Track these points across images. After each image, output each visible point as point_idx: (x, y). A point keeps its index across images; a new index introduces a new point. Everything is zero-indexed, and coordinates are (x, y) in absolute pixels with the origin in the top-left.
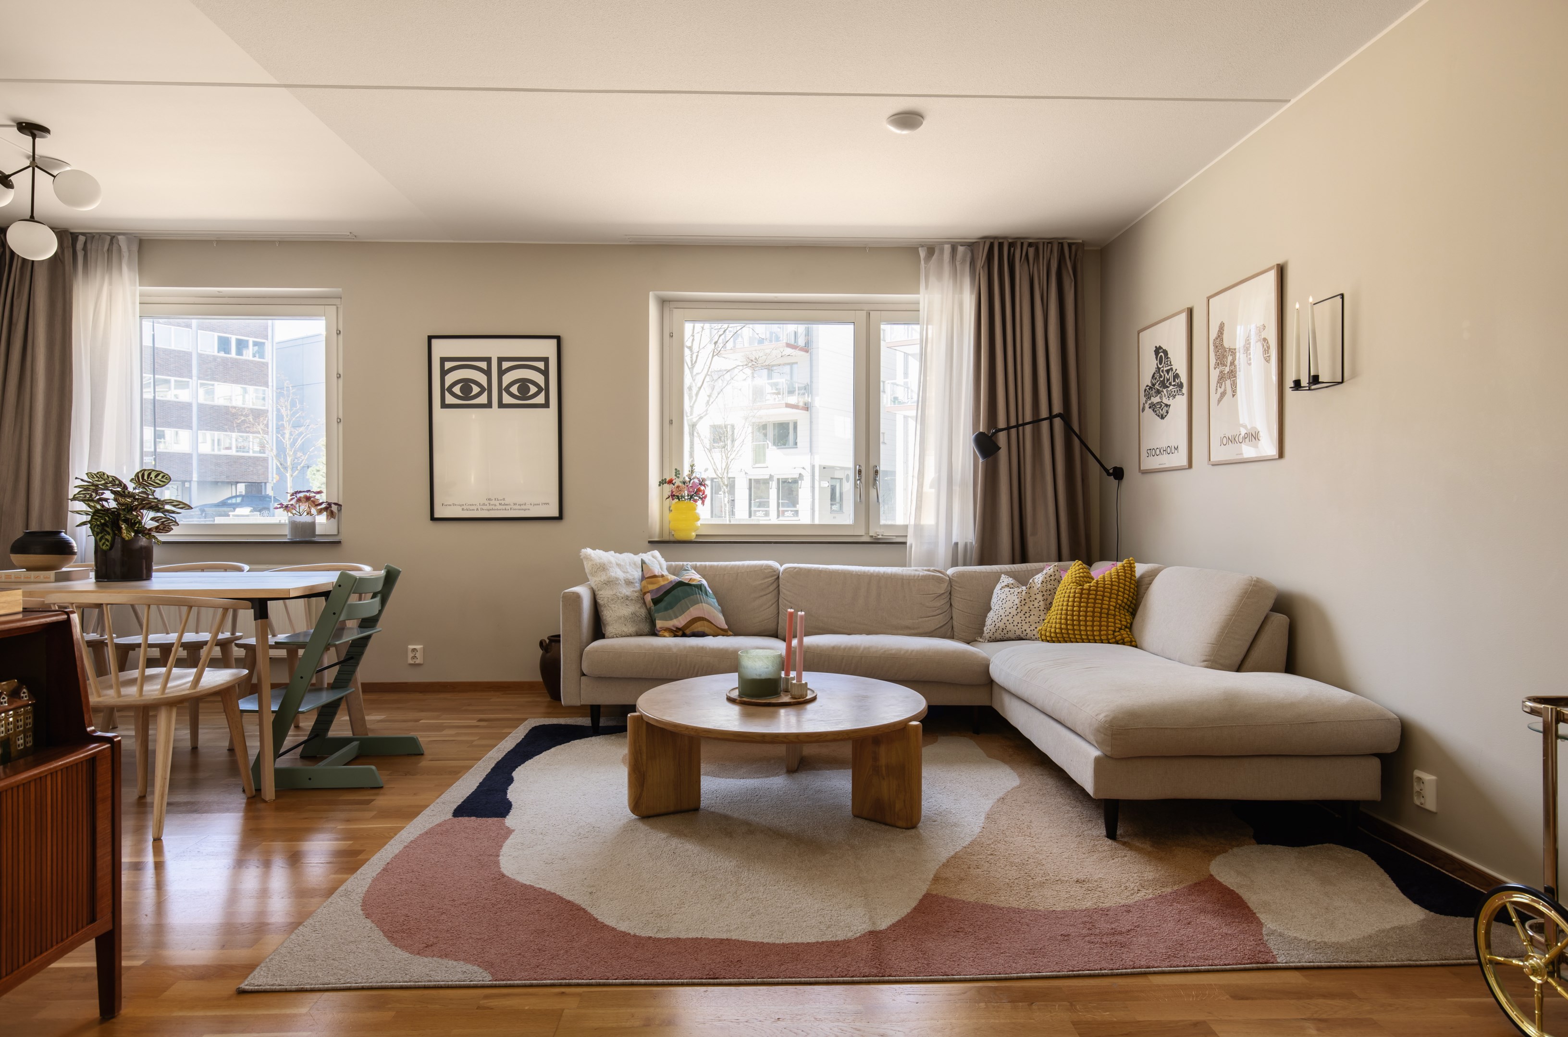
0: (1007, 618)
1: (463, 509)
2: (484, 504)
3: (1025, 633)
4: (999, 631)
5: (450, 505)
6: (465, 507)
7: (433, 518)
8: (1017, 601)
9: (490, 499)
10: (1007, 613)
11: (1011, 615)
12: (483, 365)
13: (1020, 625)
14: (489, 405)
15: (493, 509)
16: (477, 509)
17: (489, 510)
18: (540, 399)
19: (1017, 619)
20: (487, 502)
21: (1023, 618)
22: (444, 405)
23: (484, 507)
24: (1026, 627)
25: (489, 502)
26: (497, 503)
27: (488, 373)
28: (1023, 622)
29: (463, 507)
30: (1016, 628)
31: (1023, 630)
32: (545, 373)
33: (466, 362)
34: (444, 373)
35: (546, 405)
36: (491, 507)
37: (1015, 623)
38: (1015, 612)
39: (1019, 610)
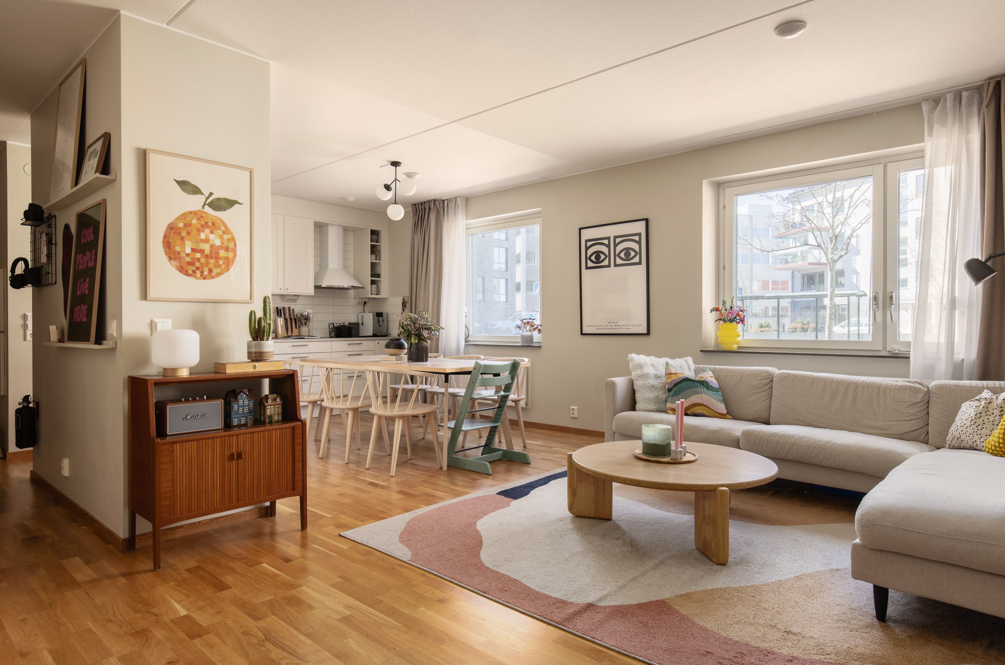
0: (962, 428)
1: (596, 329)
2: (607, 326)
3: (975, 443)
4: (955, 440)
5: (590, 326)
6: (598, 327)
7: (582, 334)
8: (973, 414)
9: (610, 323)
10: (963, 424)
11: (965, 426)
12: (606, 242)
13: (971, 436)
14: (609, 266)
15: (611, 329)
16: (604, 329)
17: (609, 329)
18: (636, 260)
19: (970, 430)
20: (608, 324)
21: (975, 430)
22: (587, 268)
23: (607, 327)
24: (976, 438)
25: (610, 324)
26: (614, 324)
27: (608, 246)
28: (975, 434)
29: (596, 327)
30: (968, 438)
31: (974, 440)
32: (639, 243)
33: (597, 241)
34: (587, 248)
35: (640, 263)
36: (610, 327)
37: (968, 434)
38: (969, 424)
39: (973, 423)
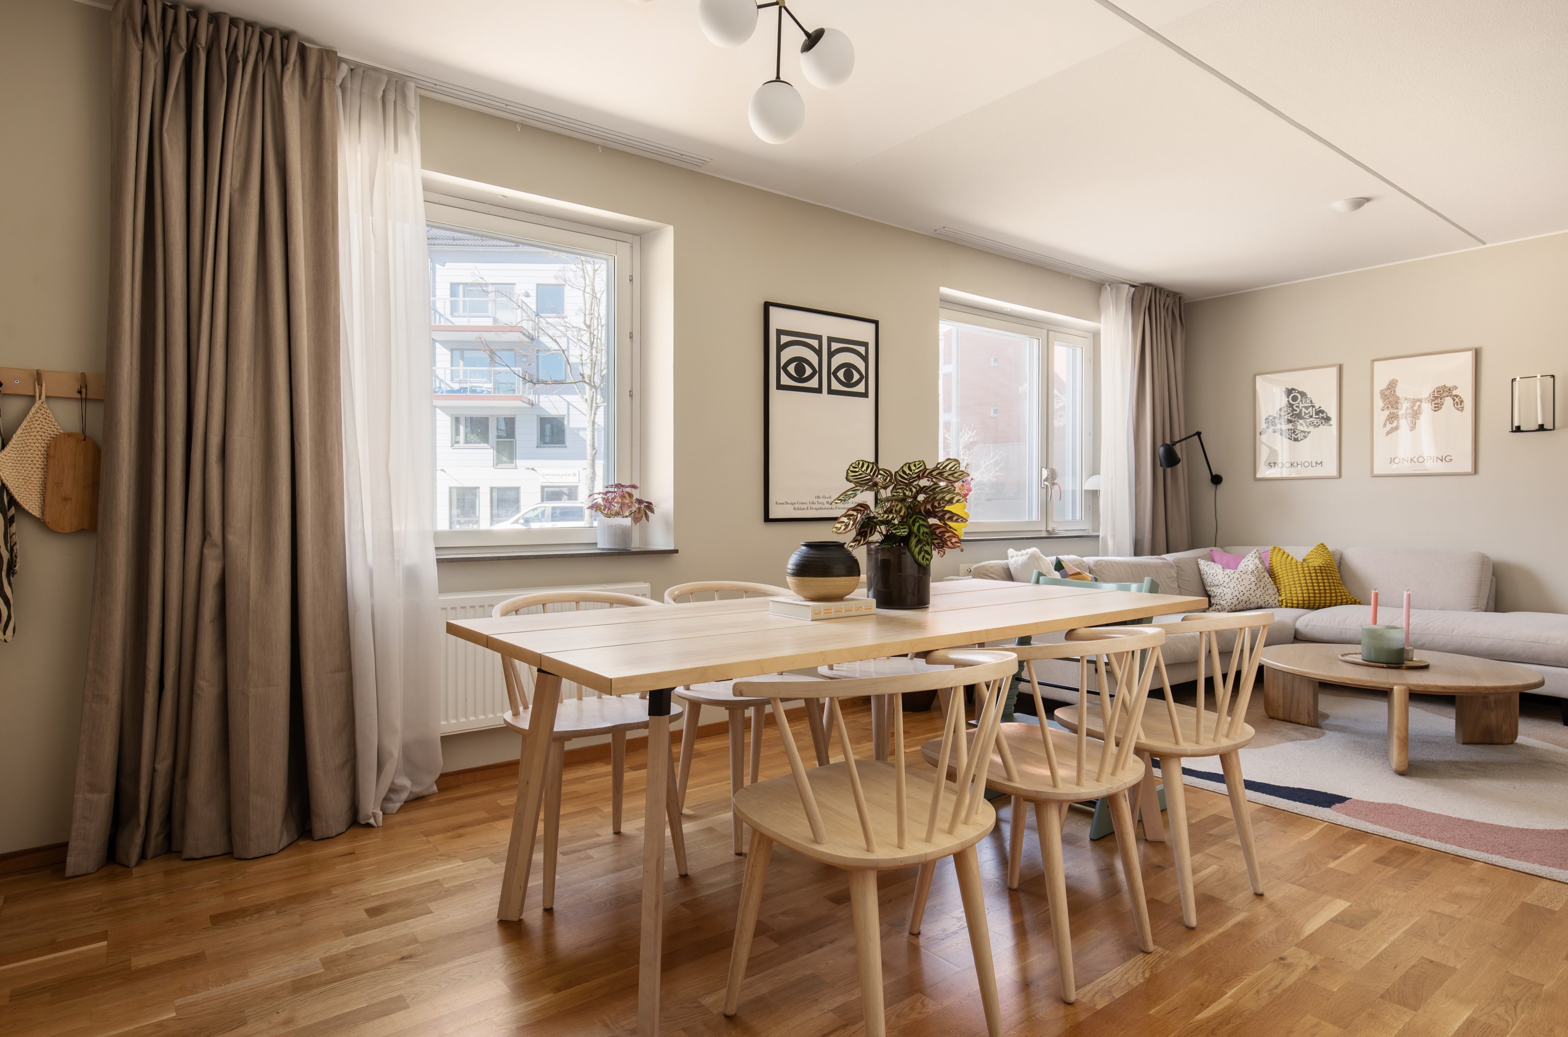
0: (1249, 592)
1: (795, 509)
2: (813, 503)
3: (1267, 603)
4: (1243, 603)
5: (783, 504)
6: (796, 506)
7: (767, 519)
8: (1253, 579)
9: (818, 497)
10: (1248, 589)
11: (1252, 590)
12: (815, 343)
13: (1262, 597)
14: (819, 390)
15: (821, 509)
16: (807, 509)
17: (817, 509)
18: (860, 388)
19: (1258, 593)
20: (816, 501)
21: (1263, 591)
22: (779, 386)
23: (813, 506)
24: (1267, 598)
25: (818, 500)
26: (824, 501)
27: (819, 353)
28: (1265, 595)
29: (794, 506)
30: (1259, 600)
31: (1266, 600)
32: (865, 359)
33: (800, 338)
34: (780, 348)
35: (865, 395)
36: (818, 506)
37: (1258, 596)
38: (1255, 588)
39: (1258, 586)
